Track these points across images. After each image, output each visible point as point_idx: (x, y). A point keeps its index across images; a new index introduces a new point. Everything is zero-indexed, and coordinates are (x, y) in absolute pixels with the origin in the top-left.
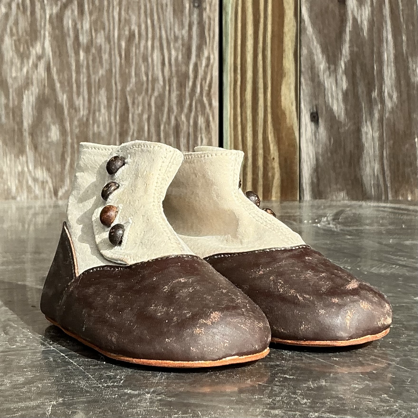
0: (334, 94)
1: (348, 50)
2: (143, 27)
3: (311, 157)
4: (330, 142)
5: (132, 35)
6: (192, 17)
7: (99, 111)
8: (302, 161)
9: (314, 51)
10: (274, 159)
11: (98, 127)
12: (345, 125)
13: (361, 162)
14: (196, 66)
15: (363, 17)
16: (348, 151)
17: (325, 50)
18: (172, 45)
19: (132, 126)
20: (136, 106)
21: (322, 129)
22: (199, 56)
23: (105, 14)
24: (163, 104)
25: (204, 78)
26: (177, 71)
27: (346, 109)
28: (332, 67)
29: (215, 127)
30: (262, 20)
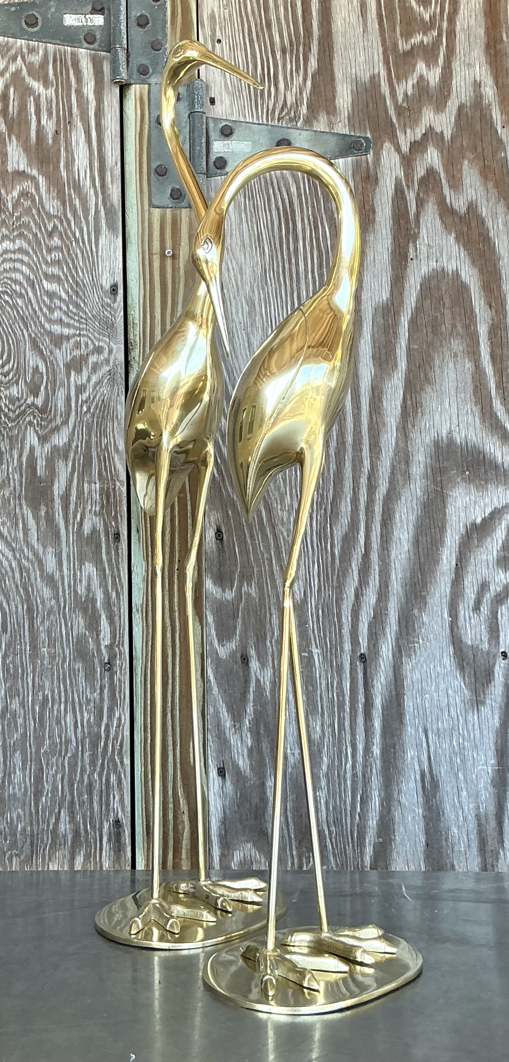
0: (240, 750)
1: (252, 709)
2: (56, 691)
3: (219, 809)
4: (237, 796)
5: (45, 699)
6: (103, 680)
7: (15, 773)
8: (210, 813)
9: (220, 710)
10: (183, 812)
11: (14, 788)
12: (250, 780)
13: (266, 813)
14: (107, 726)
15: (266, 678)
16: (253, 804)
17: (230, 709)
18: (84, 708)
19: (46, 787)
20: (49, 767)
21: (228, 783)
22: (110, 717)
23: (20, 681)
24: (76, 764)
25: (116, 738)
26: (89, 733)
27: (251, 764)
28: (238, 725)
29: (127, 783)
30: (170, 681)
